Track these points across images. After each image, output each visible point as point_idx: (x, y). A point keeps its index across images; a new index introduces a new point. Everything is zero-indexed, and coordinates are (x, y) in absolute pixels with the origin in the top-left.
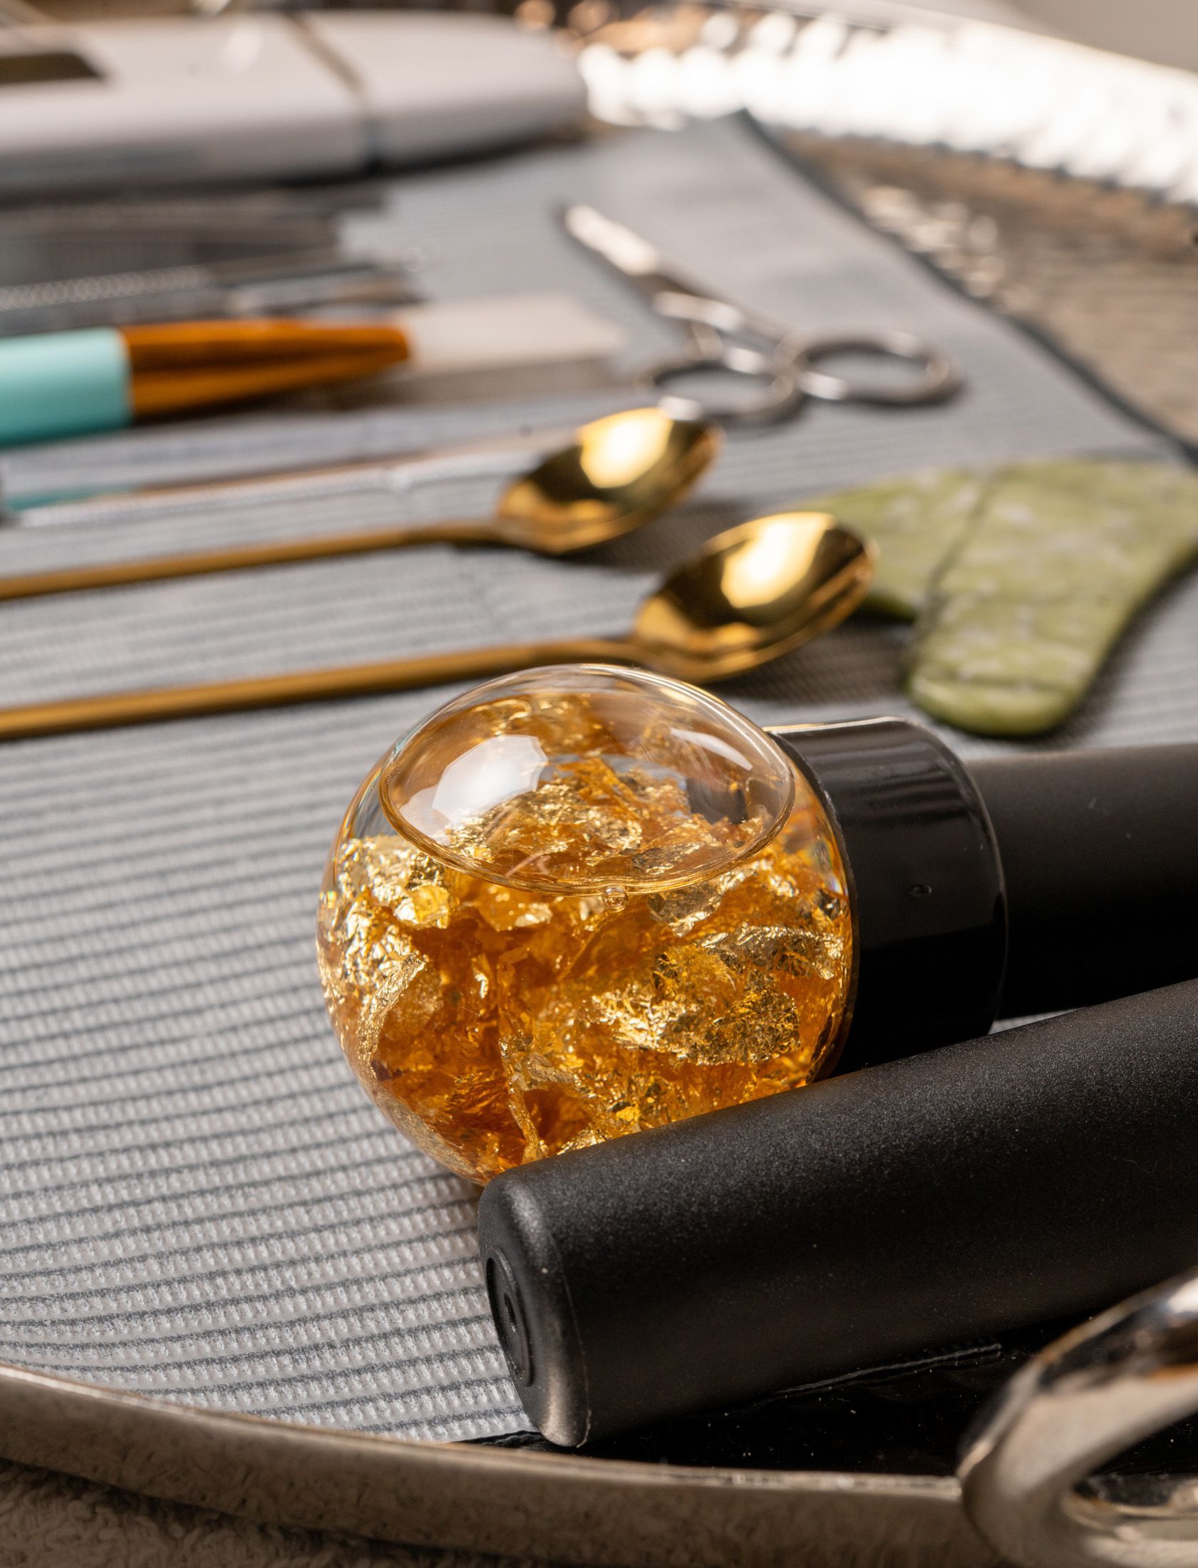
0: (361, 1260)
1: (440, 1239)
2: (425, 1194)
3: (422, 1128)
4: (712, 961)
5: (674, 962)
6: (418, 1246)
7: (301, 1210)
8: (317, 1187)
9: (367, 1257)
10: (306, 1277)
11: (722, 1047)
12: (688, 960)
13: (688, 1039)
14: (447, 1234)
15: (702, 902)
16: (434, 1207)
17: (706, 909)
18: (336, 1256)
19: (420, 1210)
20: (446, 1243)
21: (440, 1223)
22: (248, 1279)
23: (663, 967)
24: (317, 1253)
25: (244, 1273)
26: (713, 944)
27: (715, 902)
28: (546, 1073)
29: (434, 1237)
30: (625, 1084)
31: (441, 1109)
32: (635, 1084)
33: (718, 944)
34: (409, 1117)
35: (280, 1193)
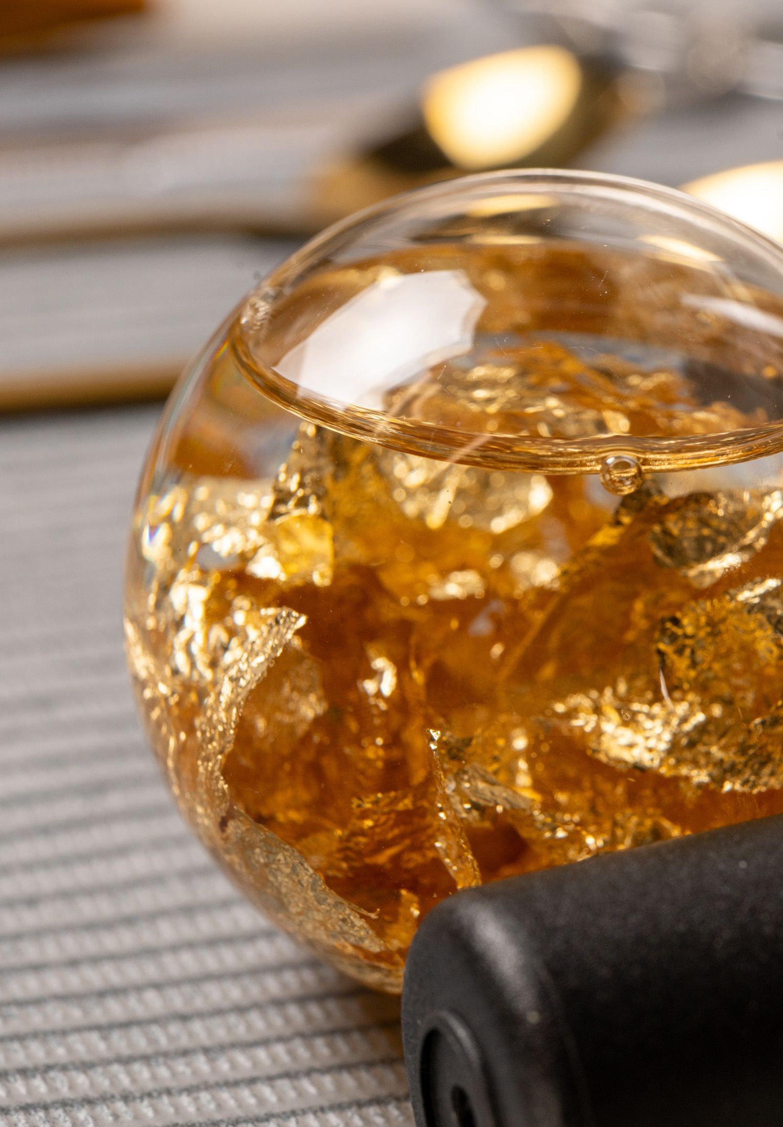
0: (196, 1100)
1: (316, 1076)
2: (288, 1020)
3: (303, 873)
4: (752, 625)
5: (690, 630)
6: (284, 1085)
7: (94, 1037)
8: (115, 1009)
9: (204, 1097)
10: (111, 1119)
11: (763, 764)
12: (714, 626)
13: (708, 754)
14: (328, 1070)
15: (735, 540)
16: (302, 1035)
17: (744, 549)
18: (155, 1094)
19: (281, 1039)
20: (327, 1081)
21: (314, 1055)
22: (19, 1120)
23: (673, 638)
24: (124, 1090)
25: (13, 1112)
26: (755, 597)
27: (757, 538)
28: (493, 794)
29: (309, 1072)
30: (607, 825)
31: (330, 854)
32: (622, 827)
33: (763, 597)
34: (280, 857)
35: (56, 1015)
